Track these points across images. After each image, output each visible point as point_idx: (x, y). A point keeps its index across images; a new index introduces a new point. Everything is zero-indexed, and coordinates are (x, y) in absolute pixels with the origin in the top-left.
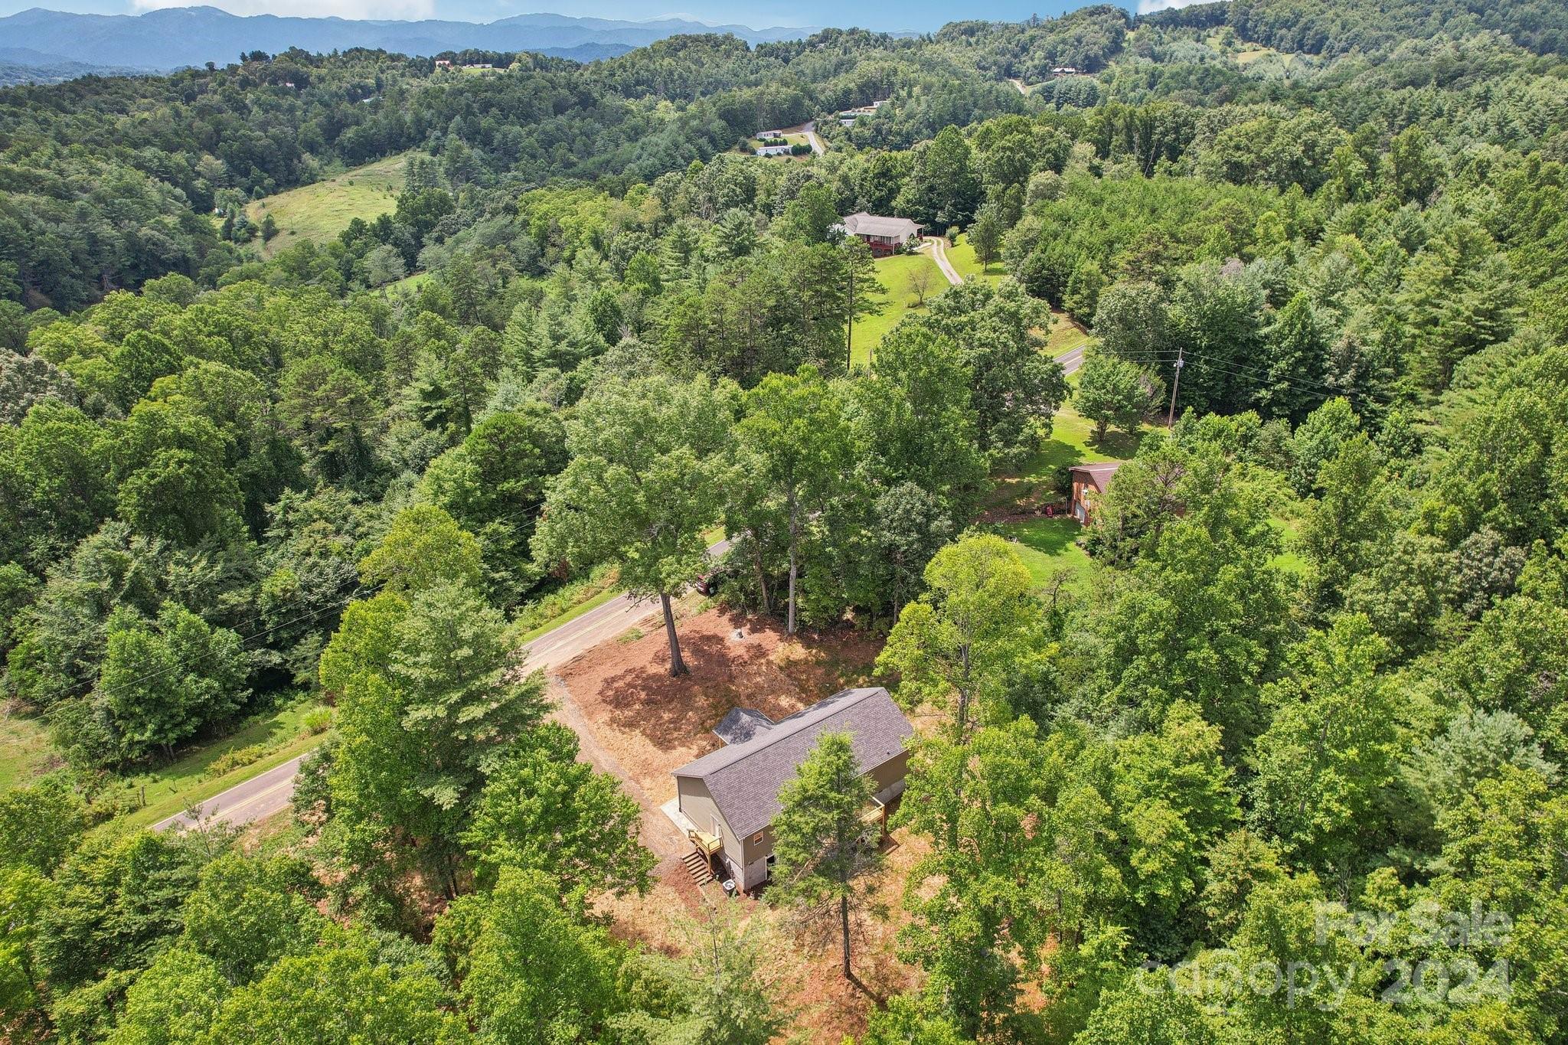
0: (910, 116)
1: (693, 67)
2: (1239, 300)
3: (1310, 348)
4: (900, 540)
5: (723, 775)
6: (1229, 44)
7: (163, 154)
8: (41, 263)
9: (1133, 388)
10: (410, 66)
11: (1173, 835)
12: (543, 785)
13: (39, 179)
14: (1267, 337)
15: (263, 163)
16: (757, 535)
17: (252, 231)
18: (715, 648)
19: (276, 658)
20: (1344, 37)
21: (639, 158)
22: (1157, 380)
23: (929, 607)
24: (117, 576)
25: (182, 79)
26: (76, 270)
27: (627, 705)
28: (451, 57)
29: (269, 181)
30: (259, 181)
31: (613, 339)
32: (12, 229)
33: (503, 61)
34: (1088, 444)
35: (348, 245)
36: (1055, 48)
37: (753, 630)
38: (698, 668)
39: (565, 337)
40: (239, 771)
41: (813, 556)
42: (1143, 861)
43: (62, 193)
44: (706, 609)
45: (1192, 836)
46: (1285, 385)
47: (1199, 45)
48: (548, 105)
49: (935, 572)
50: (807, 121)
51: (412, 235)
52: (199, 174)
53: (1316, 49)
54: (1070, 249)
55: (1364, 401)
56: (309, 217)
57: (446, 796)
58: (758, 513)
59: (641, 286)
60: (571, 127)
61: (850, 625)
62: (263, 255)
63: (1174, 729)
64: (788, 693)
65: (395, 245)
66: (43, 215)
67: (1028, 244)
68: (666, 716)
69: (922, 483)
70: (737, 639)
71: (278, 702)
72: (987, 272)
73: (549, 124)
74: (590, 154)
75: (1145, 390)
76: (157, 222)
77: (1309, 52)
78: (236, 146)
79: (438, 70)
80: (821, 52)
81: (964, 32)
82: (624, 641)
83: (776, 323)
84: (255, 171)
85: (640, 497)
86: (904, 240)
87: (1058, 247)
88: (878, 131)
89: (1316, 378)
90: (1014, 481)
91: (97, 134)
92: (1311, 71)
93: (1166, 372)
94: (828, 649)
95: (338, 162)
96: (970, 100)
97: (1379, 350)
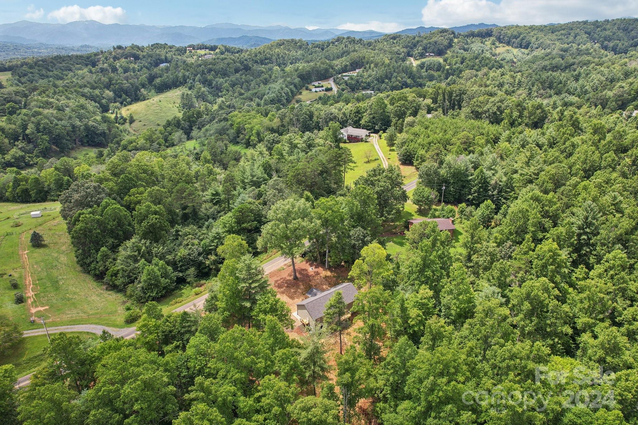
0: (370, 76)
1: (287, 52)
2: (462, 168)
3: (484, 183)
4: (356, 243)
5: (309, 304)
6: (494, 44)
7: (91, 91)
8: (56, 136)
9: (429, 196)
10: (177, 51)
11: (418, 316)
12: (270, 301)
13: (51, 103)
14: (471, 179)
15: (126, 93)
16: (317, 241)
17: (125, 120)
18: (305, 272)
19: (181, 274)
20: (537, 43)
21: (268, 93)
22: (437, 193)
23: (362, 261)
24: (139, 250)
25: (91, 56)
26: (68, 138)
27: (282, 288)
28: (193, 47)
29: (129, 100)
30: (125, 100)
31: (270, 176)
32: (48, 124)
33: (213, 48)
34: (416, 212)
35: (165, 129)
36: (426, 45)
37: (316, 268)
38: (301, 278)
39: (255, 176)
40: (178, 305)
41: (331, 247)
42: (411, 321)
43: (60, 109)
44: (302, 261)
45: (424, 317)
46: (476, 194)
47: (482, 45)
48: (232, 70)
49: (363, 252)
50: (331, 77)
51: (188, 126)
52: (104, 98)
53: (526, 47)
54: (417, 145)
55: (500, 199)
56: (146, 115)
57: (248, 305)
58: (318, 235)
59: (277, 157)
60: (241, 79)
61: (343, 266)
62: (130, 129)
63: (421, 291)
64: (326, 285)
65: (182, 129)
66: (56, 118)
67: (403, 144)
68: (292, 291)
69: (363, 227)
70: (311, 270)
71: (182, 287)
72: (391, 150)
73: (233, 78)
74: (249, 90)
75: (433, 196)
76: (95, 119)
77: (524, 48)
78: (117, 86)
79: (188, 52)
80: (336, 46)
81: (392, 38)
82: (279, 270)
83: (321, 173)
84: (124, 96)
85: (288, 232)
86: (364, 137)
87: (412, 146)
88: (358, 82)
89: (486, 192)
90: (392, 224)
91: (67, 83)
92: (524, 56)
93: (439, 191)
94: (337, 273)
95: (153, 91)
96: (393, 70)
97: (505, 184)
